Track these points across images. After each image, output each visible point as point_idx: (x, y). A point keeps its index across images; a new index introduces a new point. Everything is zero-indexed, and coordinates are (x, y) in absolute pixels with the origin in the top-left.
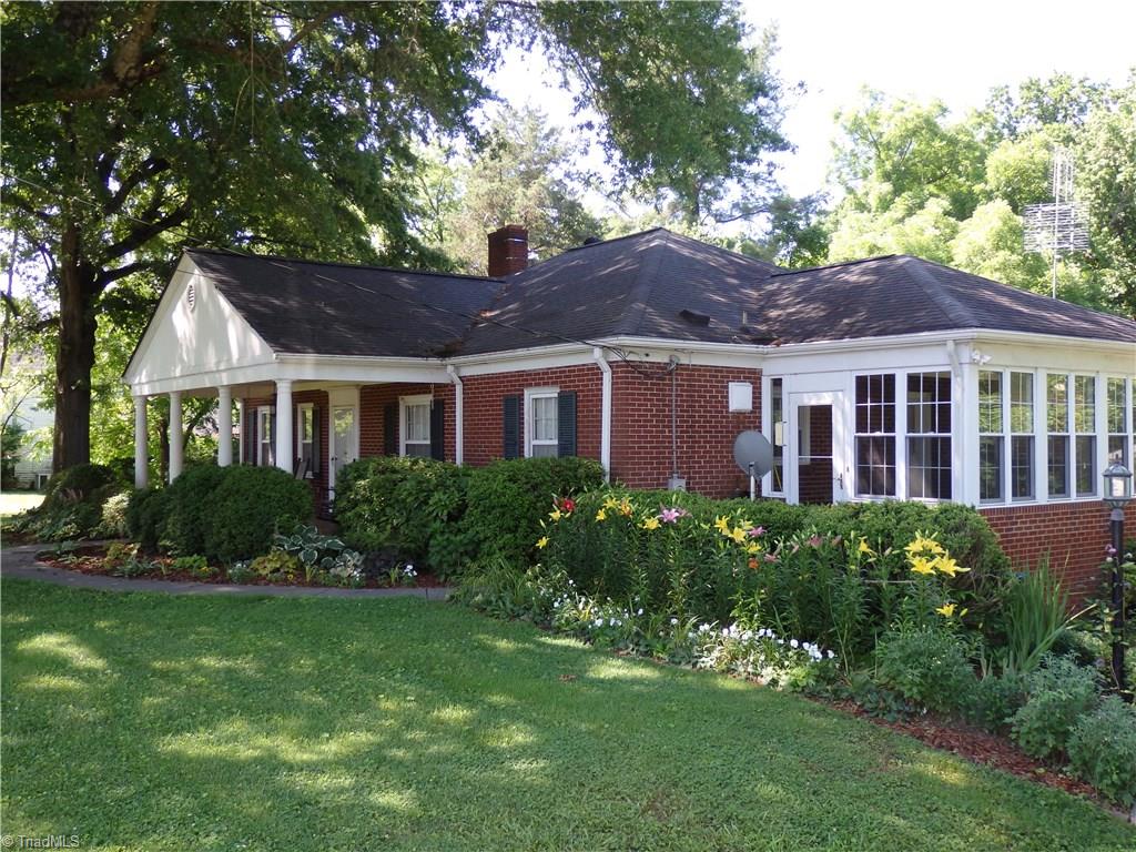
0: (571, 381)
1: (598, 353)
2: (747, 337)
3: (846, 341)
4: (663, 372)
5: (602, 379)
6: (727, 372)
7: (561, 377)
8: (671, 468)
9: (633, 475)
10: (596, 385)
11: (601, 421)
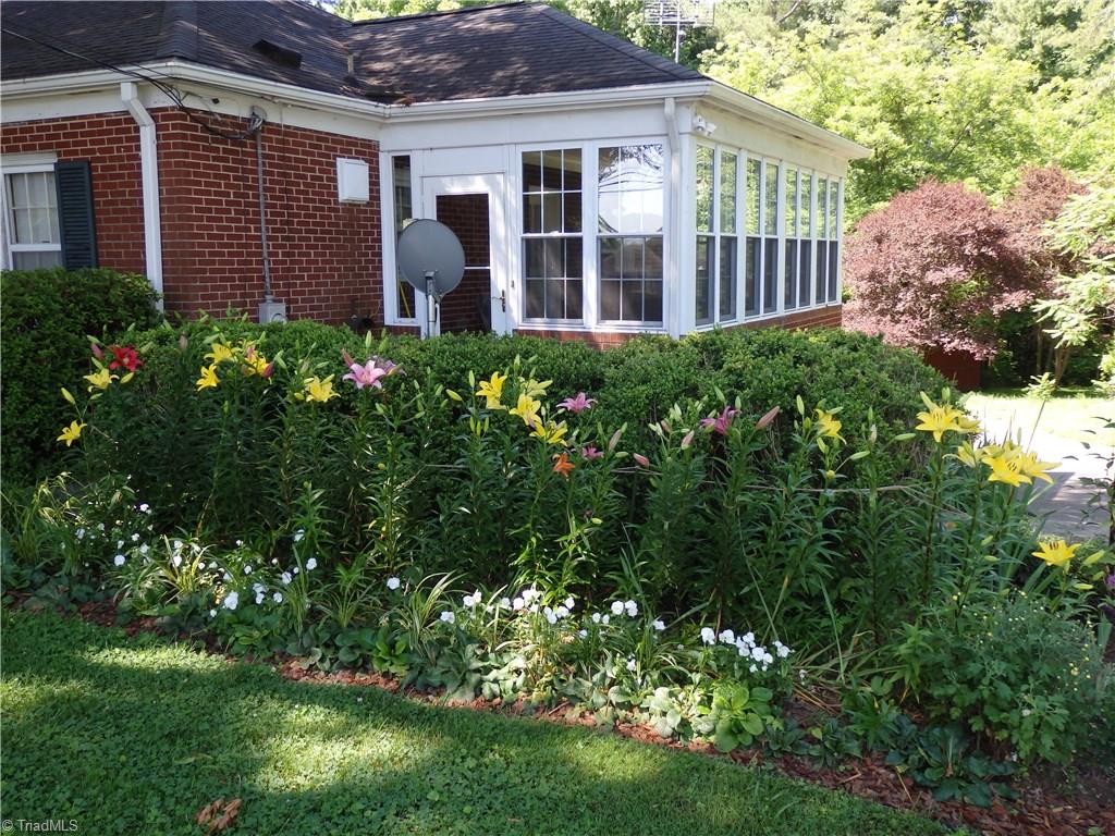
0: (76, 144)
1: (128, 91)
2: (359, 91)
3: (515, 100)
4: (240, 135)
5: (138, 139)
6: (334, 141)
7: (57, 136)
8: (262, 286)
9: (203, 297)
10: (128, 149)
11: (141, 211)
